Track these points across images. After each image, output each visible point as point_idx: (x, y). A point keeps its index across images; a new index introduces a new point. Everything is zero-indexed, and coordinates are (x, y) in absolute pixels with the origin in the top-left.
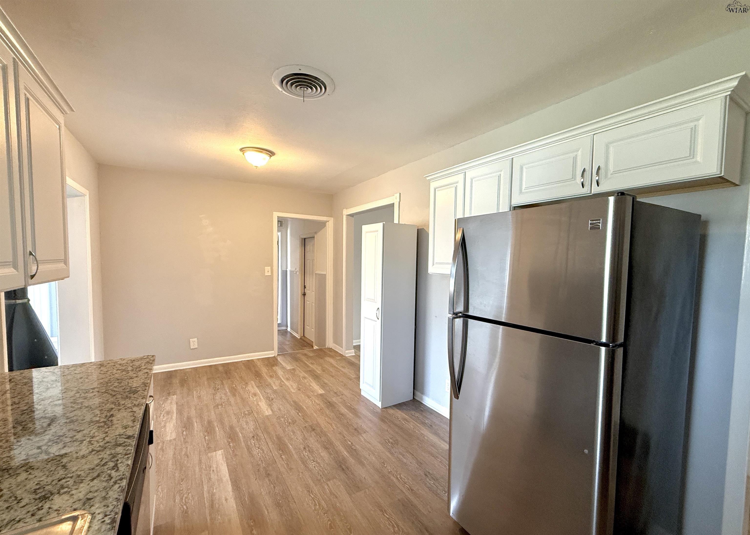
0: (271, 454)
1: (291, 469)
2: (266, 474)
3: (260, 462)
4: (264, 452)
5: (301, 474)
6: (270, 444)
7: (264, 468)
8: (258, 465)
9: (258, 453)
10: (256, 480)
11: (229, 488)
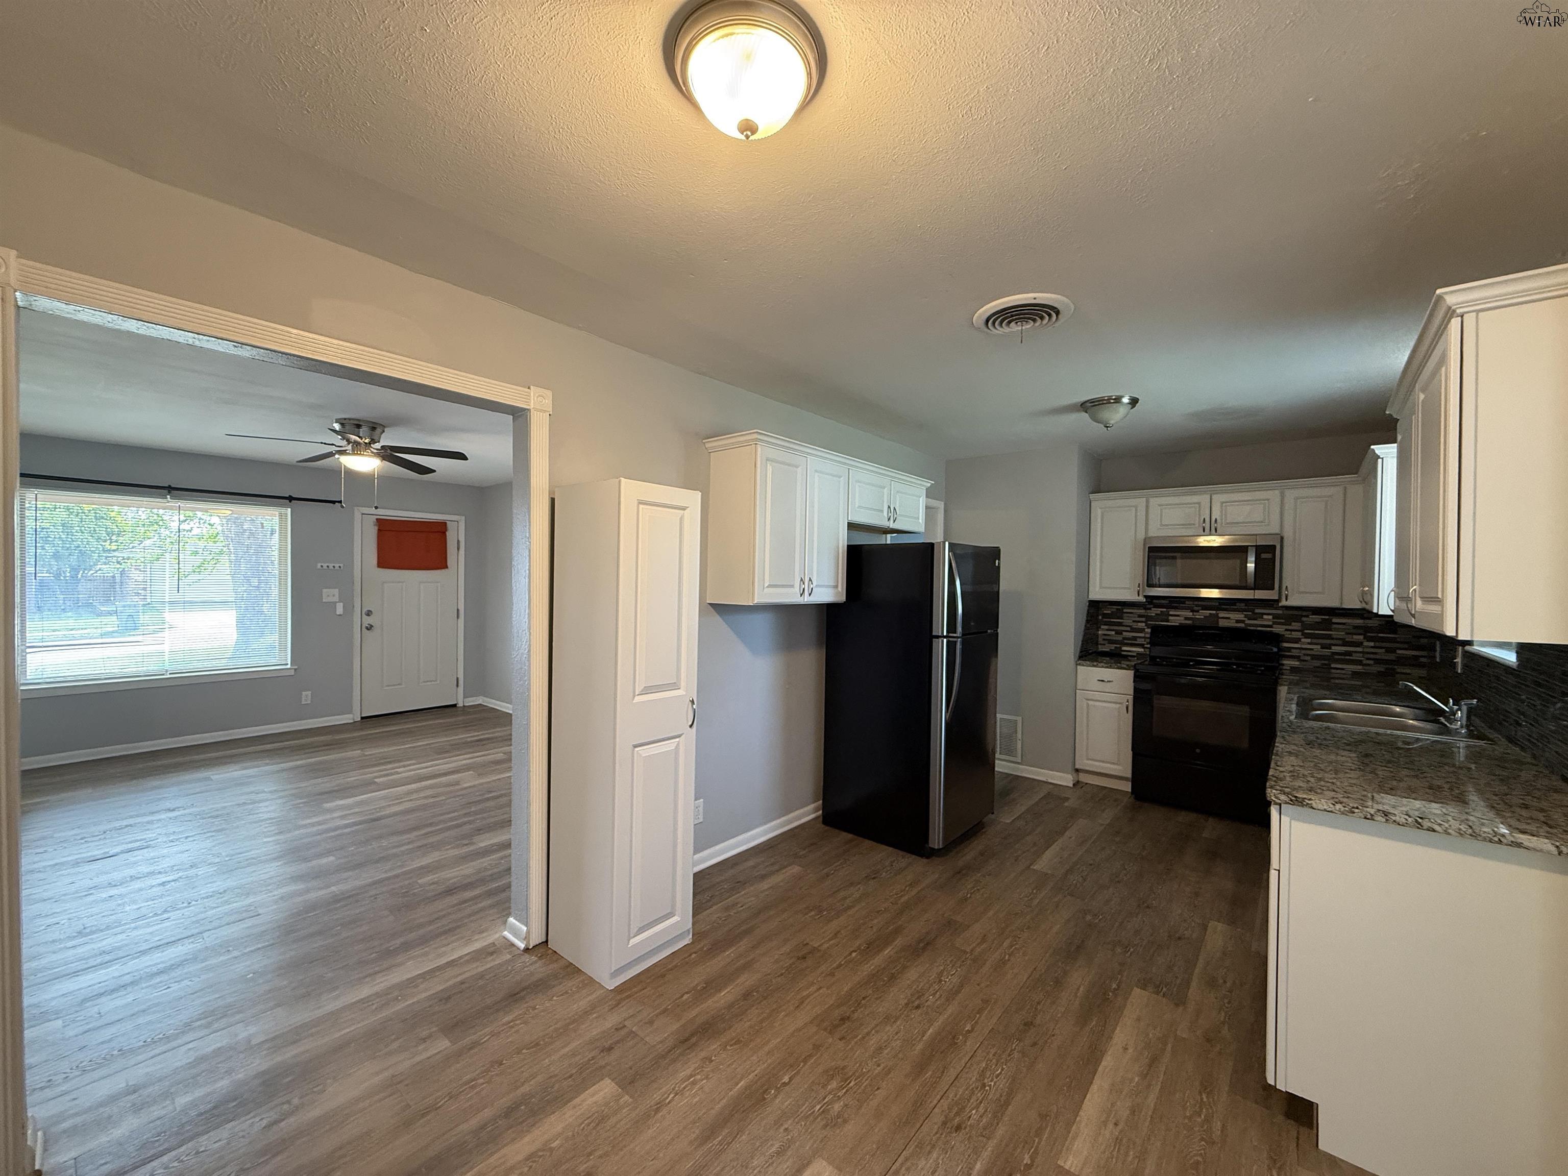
0: (980, 1051)
1: (986, 1001)
2: (1029, 1028)
3: (1016, 1055)
4: (986, 1068)
5: (983, 985)
6: (952, 1073)
7: (1019, 1040)
8: (1023, 1053)
9: (997, 1076)
10: (1053, 1035)
11: (1107, 1062)
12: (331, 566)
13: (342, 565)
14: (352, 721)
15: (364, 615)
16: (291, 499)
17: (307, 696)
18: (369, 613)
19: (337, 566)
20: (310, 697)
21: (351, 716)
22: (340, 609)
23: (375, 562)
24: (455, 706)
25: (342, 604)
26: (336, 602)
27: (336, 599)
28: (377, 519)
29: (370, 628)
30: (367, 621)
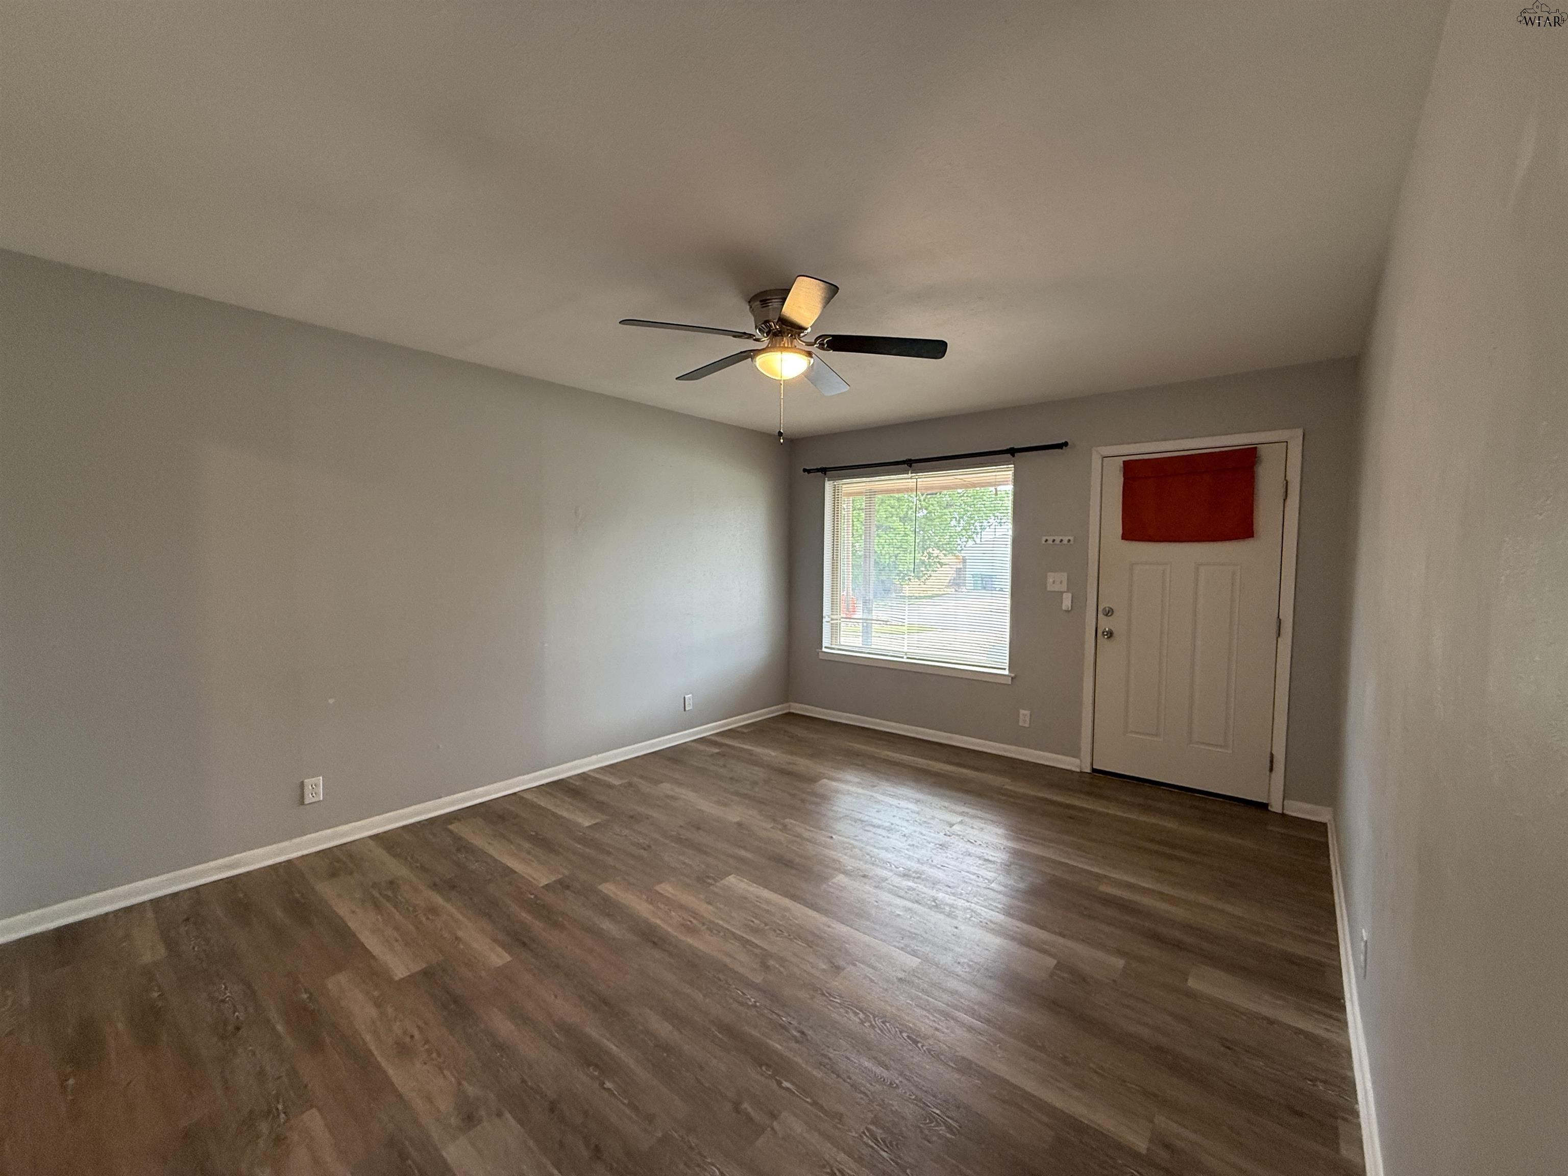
12: (1058, 539)
13: (1071, 538)
14: (1078, 770)
15: (1101, 615)
16: (1012, 452)
17: (1025, 715)
18: (1109, 612)
19: (1066, 539)
20: (1028, 719)
21: (1077, 761)
22: (1067, 603)
23: (1119, 530)
24: (1264, 807)
25: (1070, 595)
26: (1062, 593)
27: (1064, 587)
28: (1124, 462)
29: (1110, 634)
30: (1106, 624)
